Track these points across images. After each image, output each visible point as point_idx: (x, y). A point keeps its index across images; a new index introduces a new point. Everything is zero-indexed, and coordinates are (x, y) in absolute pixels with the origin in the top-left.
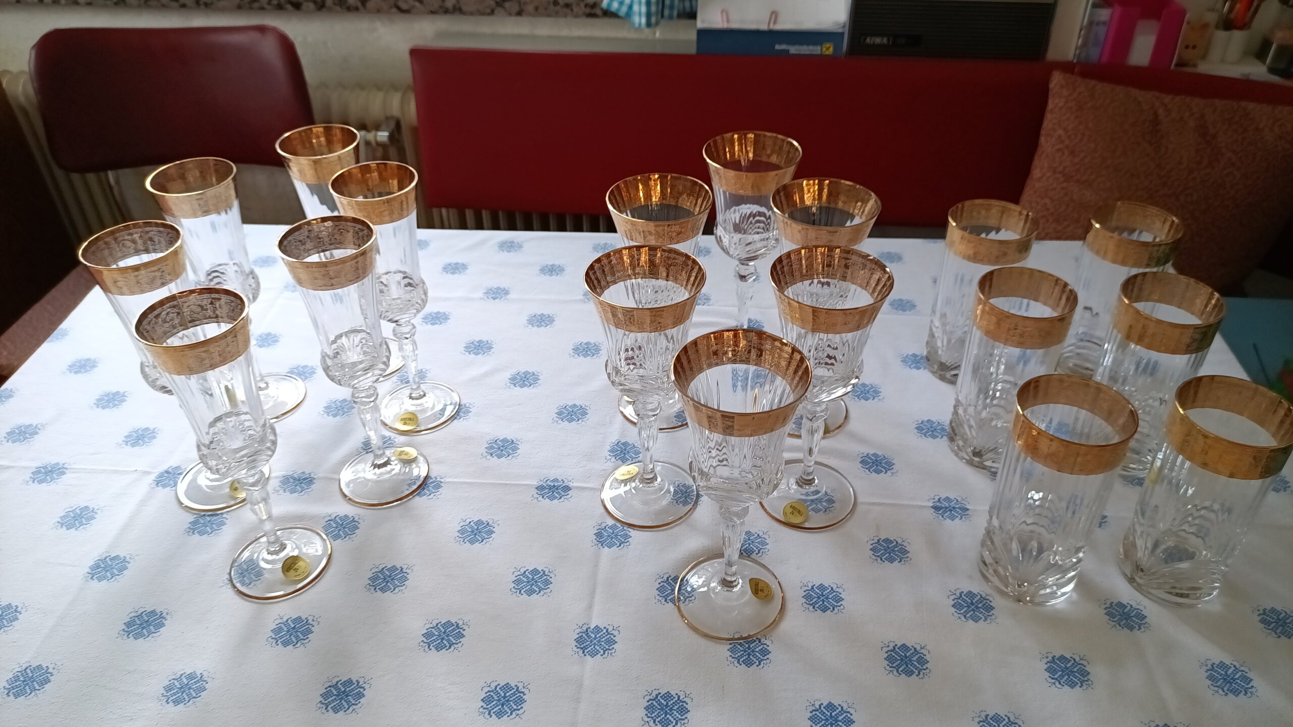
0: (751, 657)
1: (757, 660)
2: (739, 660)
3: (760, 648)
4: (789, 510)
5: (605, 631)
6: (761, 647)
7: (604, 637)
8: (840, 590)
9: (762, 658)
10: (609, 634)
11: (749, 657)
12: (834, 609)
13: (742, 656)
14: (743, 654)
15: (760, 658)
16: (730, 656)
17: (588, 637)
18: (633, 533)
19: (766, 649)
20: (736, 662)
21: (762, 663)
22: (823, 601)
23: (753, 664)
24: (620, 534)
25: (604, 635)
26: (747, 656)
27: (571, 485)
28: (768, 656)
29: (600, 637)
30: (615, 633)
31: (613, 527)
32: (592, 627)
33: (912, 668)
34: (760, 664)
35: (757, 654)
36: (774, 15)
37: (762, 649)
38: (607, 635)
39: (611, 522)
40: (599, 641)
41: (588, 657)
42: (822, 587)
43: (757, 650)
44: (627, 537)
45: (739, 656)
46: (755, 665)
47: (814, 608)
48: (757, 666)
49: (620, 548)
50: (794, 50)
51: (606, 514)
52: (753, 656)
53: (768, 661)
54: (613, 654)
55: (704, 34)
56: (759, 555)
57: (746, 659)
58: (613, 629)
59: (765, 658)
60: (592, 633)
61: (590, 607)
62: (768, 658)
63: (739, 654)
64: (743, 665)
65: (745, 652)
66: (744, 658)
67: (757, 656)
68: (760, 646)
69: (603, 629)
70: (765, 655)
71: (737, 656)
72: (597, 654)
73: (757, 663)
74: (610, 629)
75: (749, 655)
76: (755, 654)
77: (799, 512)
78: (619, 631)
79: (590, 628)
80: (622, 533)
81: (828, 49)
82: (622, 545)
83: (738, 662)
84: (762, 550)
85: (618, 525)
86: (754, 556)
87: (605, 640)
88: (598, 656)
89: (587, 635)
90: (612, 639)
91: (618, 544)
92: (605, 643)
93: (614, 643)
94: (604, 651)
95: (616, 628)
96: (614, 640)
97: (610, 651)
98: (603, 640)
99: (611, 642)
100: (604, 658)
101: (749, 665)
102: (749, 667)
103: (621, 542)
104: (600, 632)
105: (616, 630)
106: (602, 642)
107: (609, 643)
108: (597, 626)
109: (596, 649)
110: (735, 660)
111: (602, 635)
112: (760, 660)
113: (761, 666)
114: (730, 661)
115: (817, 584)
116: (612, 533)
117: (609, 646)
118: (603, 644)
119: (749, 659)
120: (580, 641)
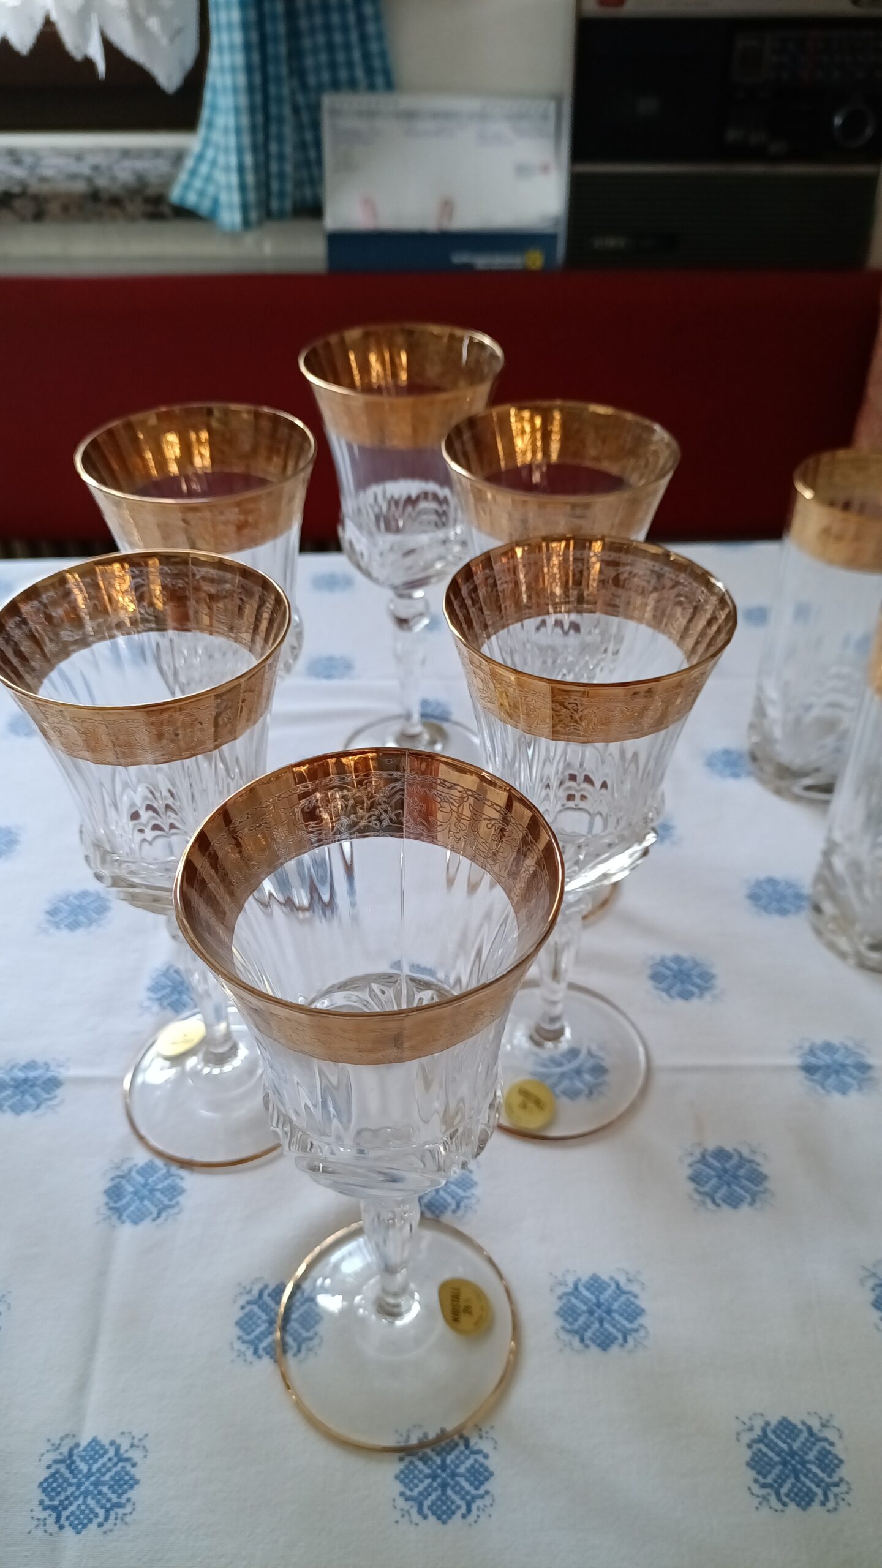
0: (449, 1492)
1: (463, 1498)
2: (421, 1505)
3: (468, 1464)
4: (518, 1099)
5: (111, 1453)
6: (472, 1461)
7: (109, 1470)
8: (635, 1288)
9: (474, 1492)
10: (121, 1460)
11: (444, 1492)
12: (625, 1339)
13: (426, 1493)
14: (430, 1485)
15: (468, 1493)
16: (402, 1495)
17: (71, 1472)
18: (190, 1180)
19: (482, 1465)
20: (414, 1511)
21: (474, 1507)
22: (601, 1321)
23: (454, 1513)
24: (160, 1186)
25: (110, 1465)
26: (439, 1492)
27: (63, 1073)
28: (487, 1486)
29: (99, 1470)
30: (136, 1455)
31: (147, 1170)
32: (84, 1443)
33: (808, 1483)
34: (469, 1511)
35: (463, 1482)
36: (448, 206)
37: (472, 1466)
38: (115, 1465)
39: (141, 1157)
40: (96, 1484)
41: (69, 1531)
42: (596, 1284)
43: (462, 1470)
44: (174, 1191)
45: (420, 1493)
46: (459, 1514)
47: (582, 1340)
48: (464, 1517)
49: (159, 1221)
50: (482, 261)
51: (133, 1139)
52: (453, 1488)
53: (488, 1500)
54: (128, 1519)
55: (339, 241)
56: (460, 1213)
57: (438, 1499)
58: (132, 1446)
59: (481, 1491)
60: (83, 1459)
61: (82, 1387)
62: (487, 1493)
63: (421, 1487)
64: (432, 1519)
65: (434, 1479)
66: (434, 1497)
67: (462, 1488)
68: (468, 1458)
69: (107, 1446)
70: (481, 1484)
71: (415, 1493)
72: (91, 1521)
73: (463, 1510)
74: (125, 1445)
75: (444, 1486)
76: (458, 1484)
77: (538, 1103)
78: (144, 1447)
79: (77, 1445)
80: (165, 1184)
81: (534, 260)
82: (164, 1215)
83: (420, 1511)
84: (466, 1201)
85: (159, 1163)
86: (447, 1218)
87: (112, 1478)
88: (93, 1527)
89: (68, 1467)
90: (127, 1473)
91: (155, 1211)
92: (111, 1487)
93: (131, 1487)
94: (107, 1511)
95: (140, 1440)
96: (132, 1478)
97: (120, 1511)
98: (107, 1477)
99: (126, 1482)
100: (105, 1533)
101: (444, 1517)
102: (444, 1522)
103: (161, 1206)
104: (102, 1456)
105: (138, 1447)
106: (104, 1484)
107: (120, 1486)
108: (94, 1440)
109: (87, 1506)
110: (412, 1507)
111: (104, 1465)
112: (468, 1498)
113: (472, 1518)
114: (402, 1510)
115: (585, 1278)
116: (144, 1185)
117: (119, 1497)
118: (105, 1489)
119: (443, 1499)
120: (51, 1486)
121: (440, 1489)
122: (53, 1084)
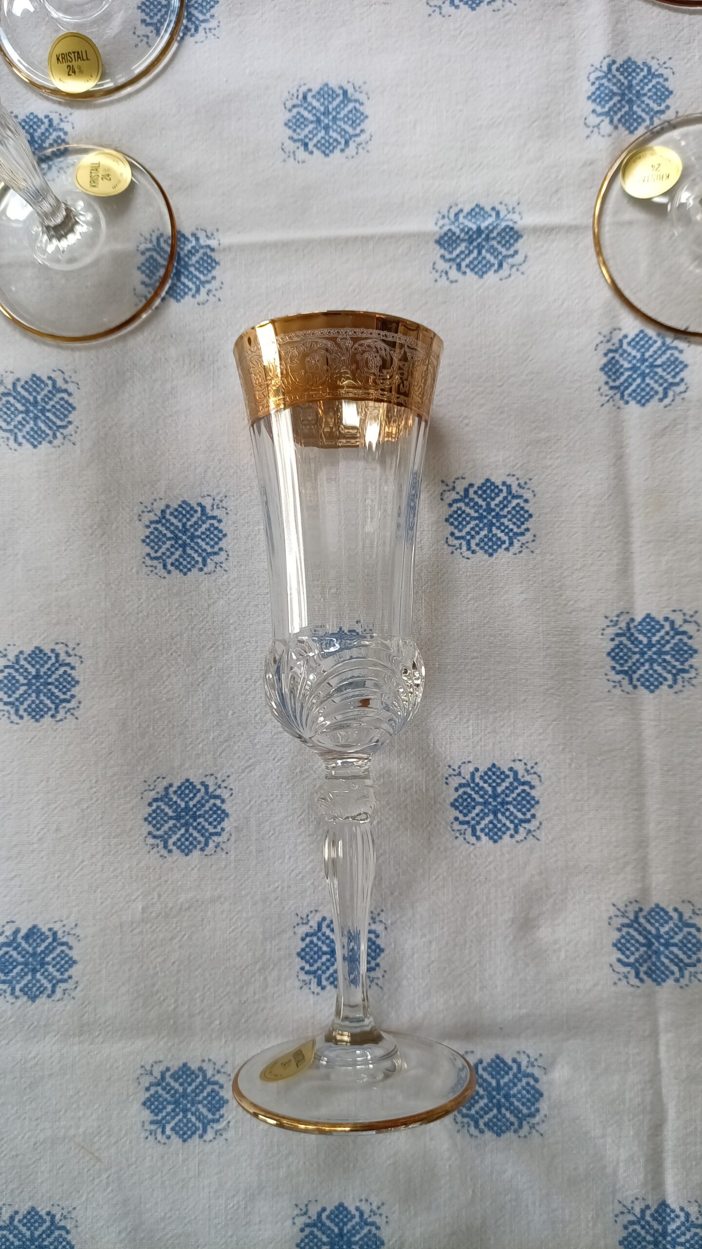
5: (667, 627)
7: (668, 642)
10: (677, 633)
17: (633, 643)
24: (658, 361)
25: (667, 638)
27: (516, 222)
29: (658, 641)
30: (692, 629)
31: (640, 341)
32: (639, 619)
38: (673, 637)
39: (631, 326)
40: (659, 653)
41: (642, 690)
44: (677, 366)
49: (667, 401)
51: (617, 303)
54: (695, 681)
58: (686, 622)
60: (641, 632)
61: (625, 569)
69: (662, 621)
72: (661, 683)
74: (678, 619)
79: (632, 620)
80: (666, 358)
82: (671, 393)
85: (651, 332)
87: (672, 649)
88: (664, 687)
89: (629, 639)
90: (685, 644)
91: (660, 390)
92: (673, 656)
93: (692, 656)
94: (675, 675)
95: (692, 616)
96: (691, 648)
97: (686, 676)
98: (667, 648)
99: (686, 652)
100: (676, 693)
103: (665, 385)
104: (658, 631)
105: (691, 622)
106: (666, 653)
107: (682, 655)
108: (648, 616)
109: (655, 671)
111: (662, 638)
116: (643, 360)
117: (682, 663)
118: (668, 658)
120: (617, 654)
122: (511, 235)
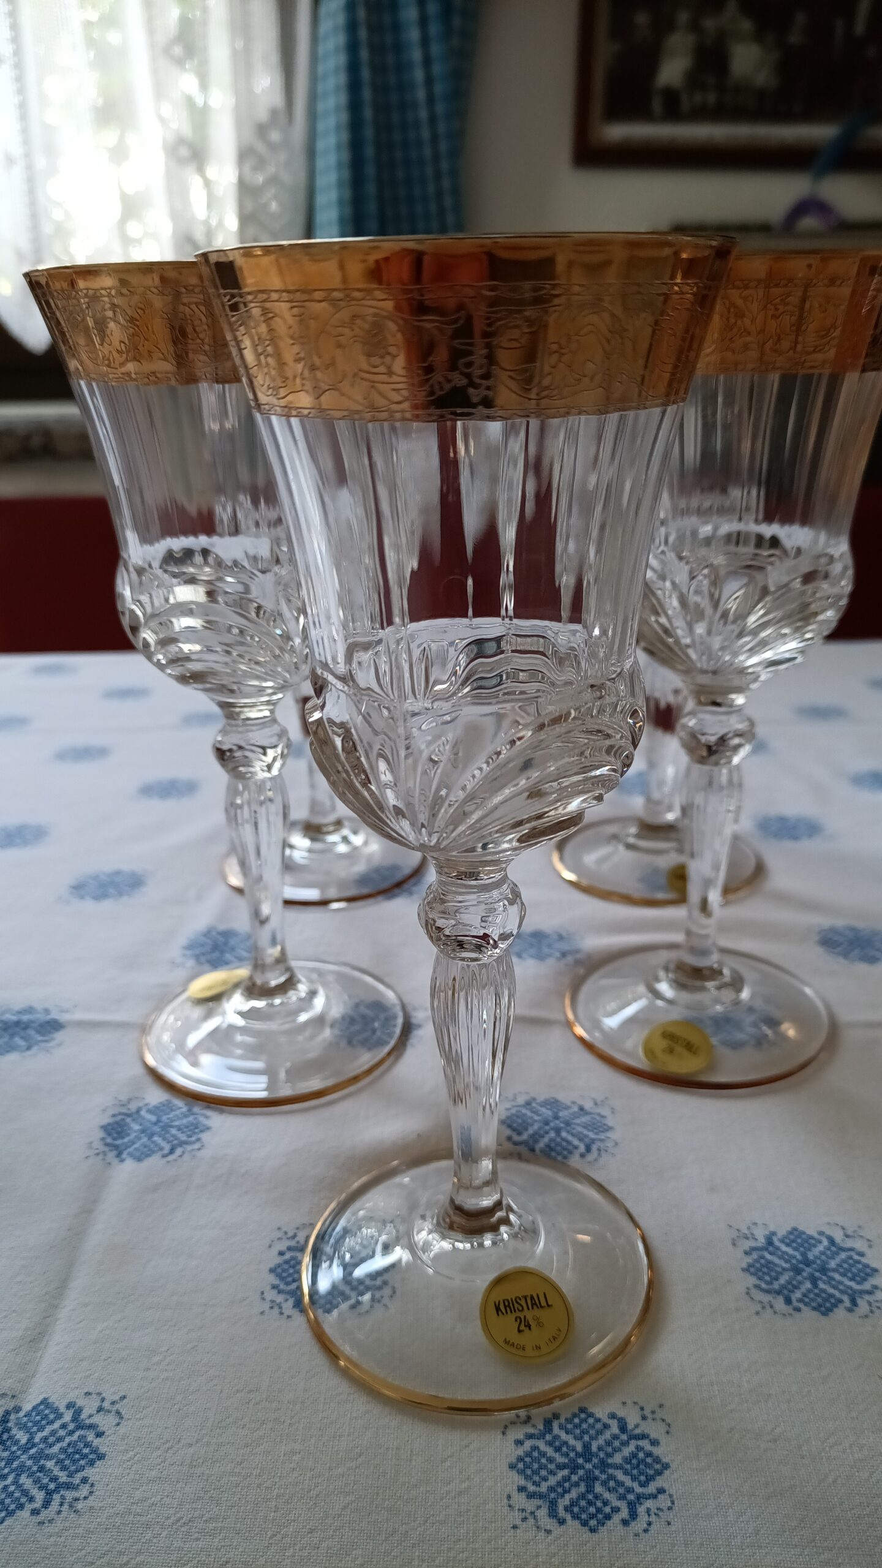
0: (598, 1489)
1: (622, 1497)
2: (553, 1504)
3: (627, 1451)
4: (660, 1044)
5: (68, 1417)
6: (631, 1448)
7: (60, 1440)
8: (859, 1245)
9: (639, 1490)
10: (79, 1427)
11: (590, 1489)
12: (854, 1302)
13: (562, 1489)
14: (566, 1479)
15: (630, 1490)
16: (522, 1489)
18: (216, 1120)
19: (649, 1454)
20: (542, 1513)
21: (641, 1510)
22: (814, 1281)
23: (608, 1517)
24: (176, 1123)
25: (62, 1433)
26: (582, 1488)
27: (64, 1018)
28: (659, 1482)
29: (45, 1440)
30: (104, 1422)
31: (161, 1109)
32: (27, 1407)
34: (633, 1515)
35: (620, 1475)
37: (634, 1455)
38: (71, 1433)
39: (157, 1098)
40: (38, 1458)
42: (796, 1237)
43: (617, 1459)
44: (196, 1129)
45: (552, 1489)
46: (617, 1518)
47: (788, 1301)
48: (625, 1523)
49: (171, 1158)
52: (604, 1483)
53: (663, 1501)
54: (80, 1505)
56: (590, 1157)
57: (583, 1496)
58: (100, 1409)
59: (652, 1488)
60: (23, 1427)
61: (36, 1338)
62: (661, 1491)
63: (552, 1481)
64: (572, 1524)
65: (573, 1471)
66: (574, 1494)
67: (620, 1484)
68: (625, 1444)
69: (62, 1409)
70: (650, 1479)
71: (544, 1488)
72: (21, 1507)
73: (624, 1513)
74: (89, 1407)
75: (590, 1479)
76: (612, 1477)
77: (689, 1047)
78: (118, 1413)
79: (17, 1409)
80: (185, 1121)
82: (179, 1151)
83: (553, 1513)
84: (598, 1143)
85: (179, 1103)
86: (575, 1161)
87: (63, 1450)
88: (25, 1514)
90: (87, 1445)
91: (167, 1148)
92: (59, 1462)
93: (92, 1463)
94: (49, 1494)
95: (113, 1403)
96: (95, 1451)
97: (69, 1495)
98: (55, 1449)
99: (85, 1456)
100: (41, 1523)
101: (593, 1523)
102: (593, 1530)
103: (175, 1142)
104: (52, 1422)
105: (109, 1411)
106: (48, 1457)
107: (74, 1462)
108: (45, 1402)
109: (19, 1486)
110: (539, 1507)
111: (53, 1433)
112: (631, 1497)
113: (639, 1525)
114: (523, 1510)
115: (782, 1232)
116: (156, 1123)
117: (70, 1476)
118: (50, 1464)
119: (589, 1497)
121: (583, 1484)
122: (52, 1026)
